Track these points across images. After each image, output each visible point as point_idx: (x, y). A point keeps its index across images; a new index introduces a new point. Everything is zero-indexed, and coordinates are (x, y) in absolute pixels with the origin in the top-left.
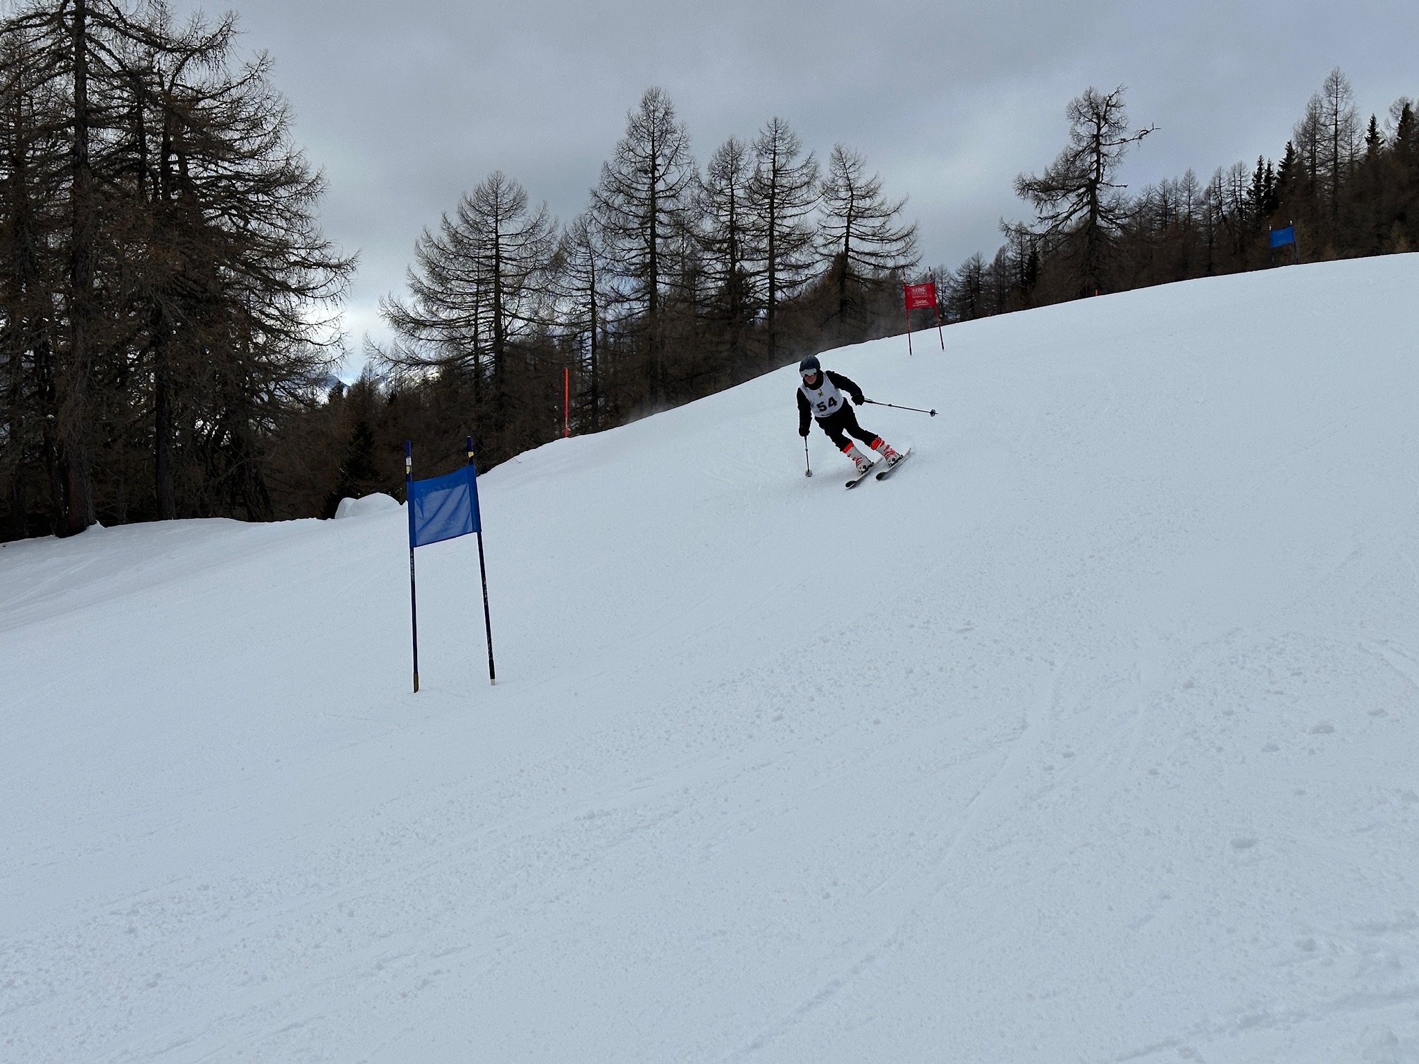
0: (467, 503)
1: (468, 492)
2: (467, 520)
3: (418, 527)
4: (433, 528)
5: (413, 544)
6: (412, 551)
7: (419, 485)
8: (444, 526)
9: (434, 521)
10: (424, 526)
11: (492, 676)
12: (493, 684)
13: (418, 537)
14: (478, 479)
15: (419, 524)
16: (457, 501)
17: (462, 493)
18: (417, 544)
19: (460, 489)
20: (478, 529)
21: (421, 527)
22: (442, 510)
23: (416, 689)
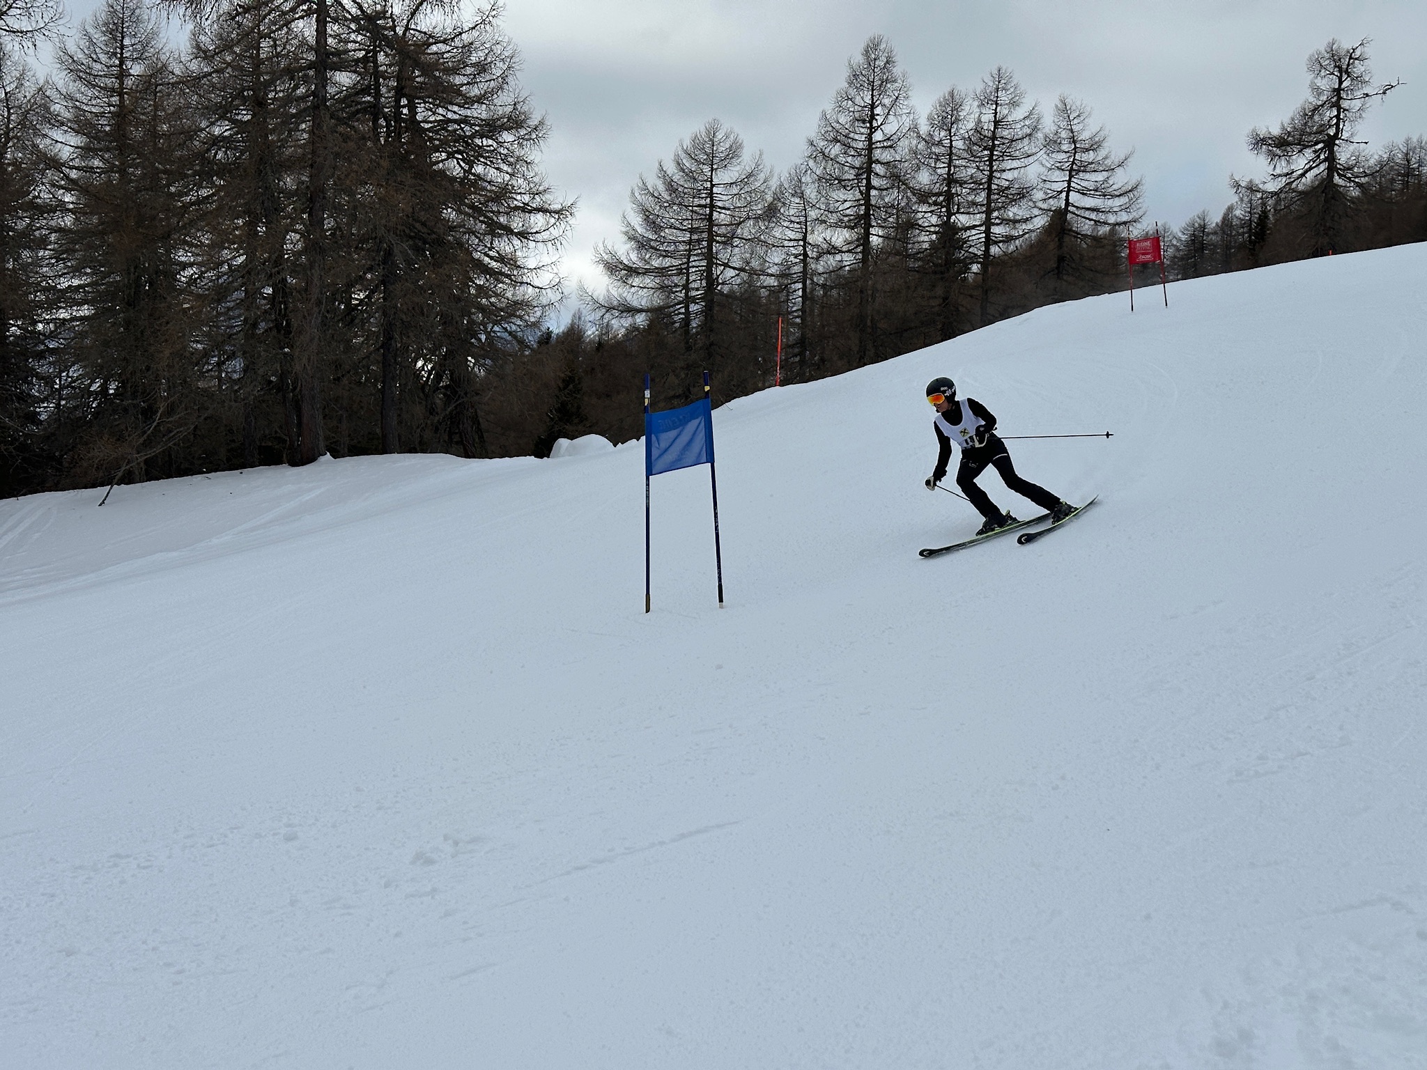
0: (701, 435)
1: (703, 424)
2: (701, 450)
3: (653, 458)
4: (670, 457)
5: (649, 472)
6: (648, 479)
7: (658, 417)
8: (679, 456)
9: (672, 449)
10: (660, 456)
11: (721, 600)
12: (721, 607)
13: (654, 465)
14: (714, 413)
15: (655, 453)
16: (692, 432)
17: (696, 425)
18: (653, 473)
19: (695, 423)
20: (711, 460)
21: (657, 456)
22: (678, 441)
23: (648, 611)
